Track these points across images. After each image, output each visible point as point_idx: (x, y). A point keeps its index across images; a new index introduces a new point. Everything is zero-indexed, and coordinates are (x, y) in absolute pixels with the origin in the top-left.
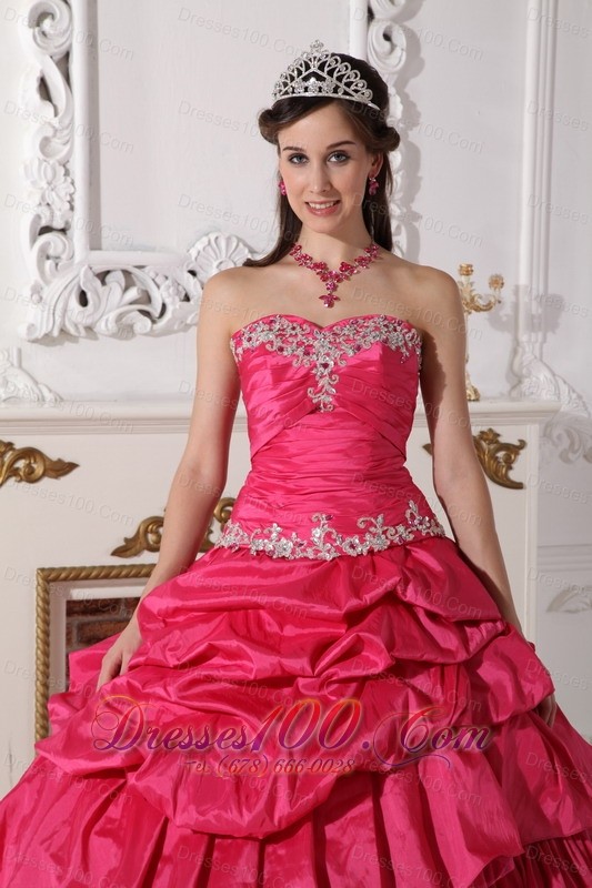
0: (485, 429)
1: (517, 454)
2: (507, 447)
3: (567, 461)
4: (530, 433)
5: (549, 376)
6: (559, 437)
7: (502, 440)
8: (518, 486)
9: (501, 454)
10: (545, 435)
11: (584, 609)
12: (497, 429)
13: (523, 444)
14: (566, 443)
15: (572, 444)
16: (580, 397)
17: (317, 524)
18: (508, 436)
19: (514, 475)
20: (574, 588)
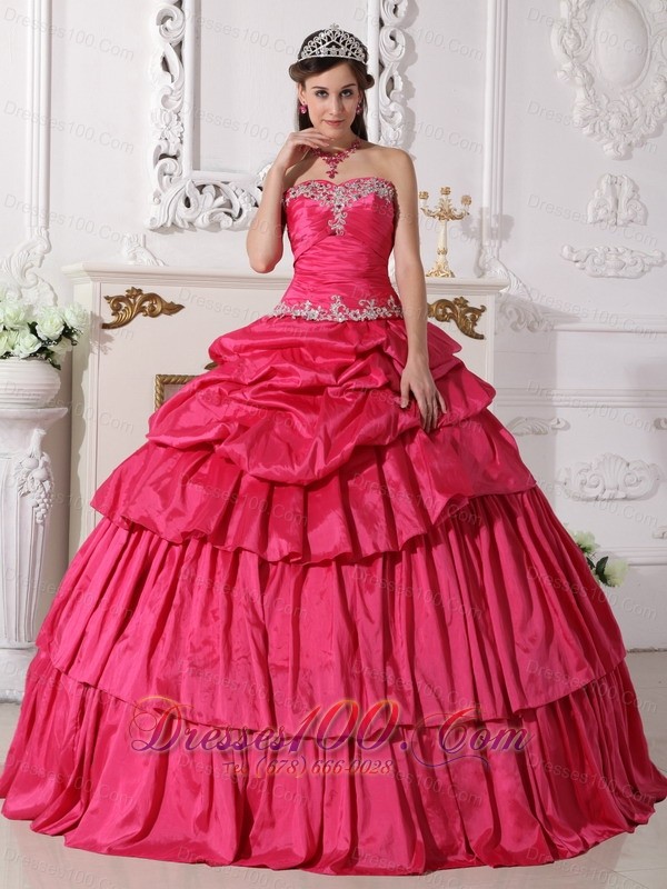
0: (458, 297)
1: (480, 315)
2: (473, 310)
3: (516, 329)
4: (489, 302)
5: (503, 270)
6: (511, 313)
7: (469, 305)
8: (482, 337)
9: (469, 315)
10: (501, 311)
11: (527, 433)
12: (466, 298)
13: (483, 309)
14: (515, 318)
15: (520, 318)
16: (524, 286)
17: (334, 301)
18: (474, 302)
19: (478, 329)
20: (519, 418)
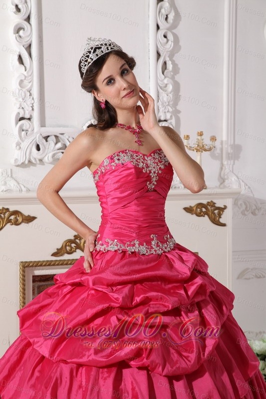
0: (209, 201)
1: (223, 211)
2: (219, 208)
3: (244, 214)
4: (229, 202)
5: (236, 179)
6: (241, 205)
7: (217, 205)
8: (224, 225)
9: (216, 212)
10: (235, 204)
11: (252, 278)
12: (215, 201)
13: (225, 207)
14: (244, 207)
15: (246, 208)
16: (249, 188)
17: (153, 239)
18: (219, 204)
19: (222, 221)
20: (247, 269)
